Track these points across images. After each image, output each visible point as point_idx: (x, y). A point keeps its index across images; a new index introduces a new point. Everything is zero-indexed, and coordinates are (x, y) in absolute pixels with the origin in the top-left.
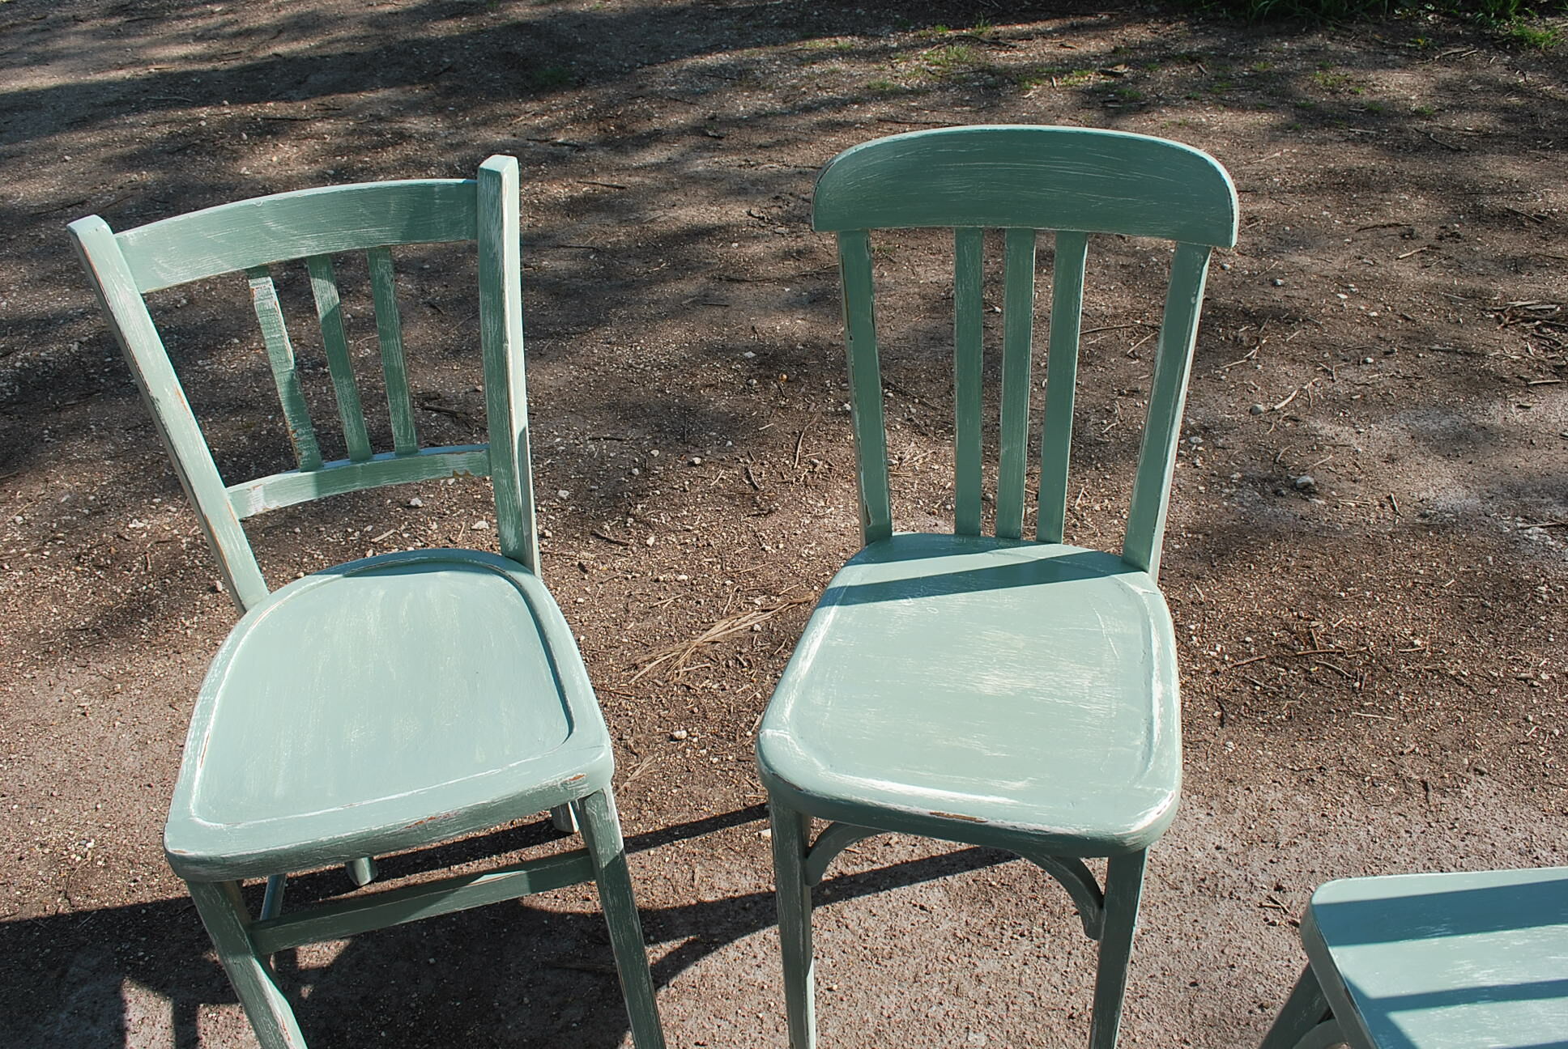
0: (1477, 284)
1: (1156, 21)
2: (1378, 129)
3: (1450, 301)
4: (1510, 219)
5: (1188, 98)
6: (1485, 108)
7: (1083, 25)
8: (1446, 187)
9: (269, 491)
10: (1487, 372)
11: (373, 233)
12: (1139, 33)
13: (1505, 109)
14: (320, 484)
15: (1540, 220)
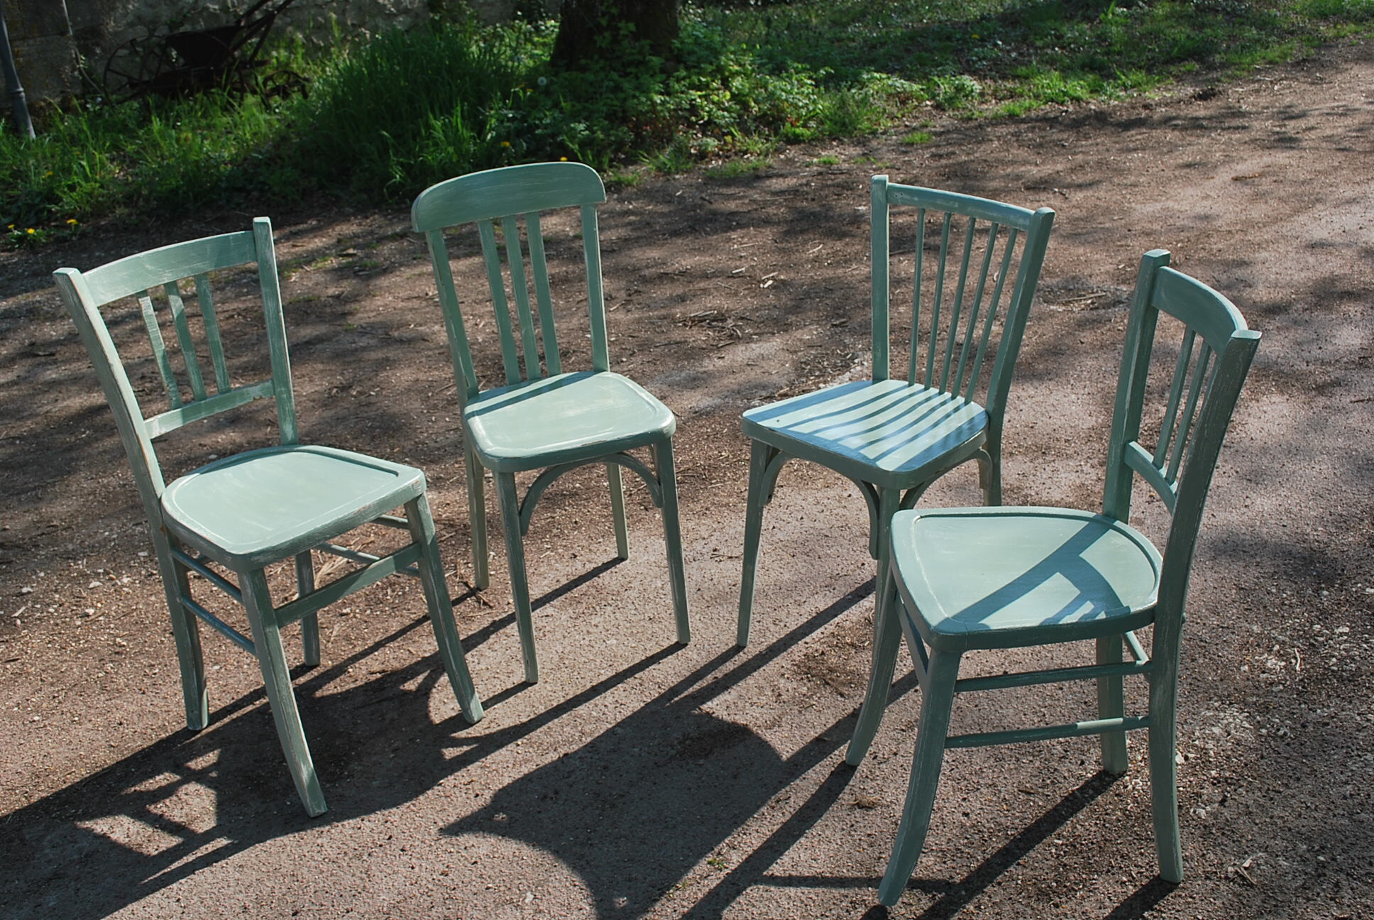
0: (663, 312)
1: (356, 218)
2: (556, 250)
3: (653, 323)
4: (664, 277)
5: (414, 259)
6: (617, 226)
7: (300, 231)
8: (617, 271)
9: (161, 422)
10: (693, 348)
11: (200, 265)
12: (349, 228)
13: (630, 224)
14: (185, 416)
15: (682, 274)
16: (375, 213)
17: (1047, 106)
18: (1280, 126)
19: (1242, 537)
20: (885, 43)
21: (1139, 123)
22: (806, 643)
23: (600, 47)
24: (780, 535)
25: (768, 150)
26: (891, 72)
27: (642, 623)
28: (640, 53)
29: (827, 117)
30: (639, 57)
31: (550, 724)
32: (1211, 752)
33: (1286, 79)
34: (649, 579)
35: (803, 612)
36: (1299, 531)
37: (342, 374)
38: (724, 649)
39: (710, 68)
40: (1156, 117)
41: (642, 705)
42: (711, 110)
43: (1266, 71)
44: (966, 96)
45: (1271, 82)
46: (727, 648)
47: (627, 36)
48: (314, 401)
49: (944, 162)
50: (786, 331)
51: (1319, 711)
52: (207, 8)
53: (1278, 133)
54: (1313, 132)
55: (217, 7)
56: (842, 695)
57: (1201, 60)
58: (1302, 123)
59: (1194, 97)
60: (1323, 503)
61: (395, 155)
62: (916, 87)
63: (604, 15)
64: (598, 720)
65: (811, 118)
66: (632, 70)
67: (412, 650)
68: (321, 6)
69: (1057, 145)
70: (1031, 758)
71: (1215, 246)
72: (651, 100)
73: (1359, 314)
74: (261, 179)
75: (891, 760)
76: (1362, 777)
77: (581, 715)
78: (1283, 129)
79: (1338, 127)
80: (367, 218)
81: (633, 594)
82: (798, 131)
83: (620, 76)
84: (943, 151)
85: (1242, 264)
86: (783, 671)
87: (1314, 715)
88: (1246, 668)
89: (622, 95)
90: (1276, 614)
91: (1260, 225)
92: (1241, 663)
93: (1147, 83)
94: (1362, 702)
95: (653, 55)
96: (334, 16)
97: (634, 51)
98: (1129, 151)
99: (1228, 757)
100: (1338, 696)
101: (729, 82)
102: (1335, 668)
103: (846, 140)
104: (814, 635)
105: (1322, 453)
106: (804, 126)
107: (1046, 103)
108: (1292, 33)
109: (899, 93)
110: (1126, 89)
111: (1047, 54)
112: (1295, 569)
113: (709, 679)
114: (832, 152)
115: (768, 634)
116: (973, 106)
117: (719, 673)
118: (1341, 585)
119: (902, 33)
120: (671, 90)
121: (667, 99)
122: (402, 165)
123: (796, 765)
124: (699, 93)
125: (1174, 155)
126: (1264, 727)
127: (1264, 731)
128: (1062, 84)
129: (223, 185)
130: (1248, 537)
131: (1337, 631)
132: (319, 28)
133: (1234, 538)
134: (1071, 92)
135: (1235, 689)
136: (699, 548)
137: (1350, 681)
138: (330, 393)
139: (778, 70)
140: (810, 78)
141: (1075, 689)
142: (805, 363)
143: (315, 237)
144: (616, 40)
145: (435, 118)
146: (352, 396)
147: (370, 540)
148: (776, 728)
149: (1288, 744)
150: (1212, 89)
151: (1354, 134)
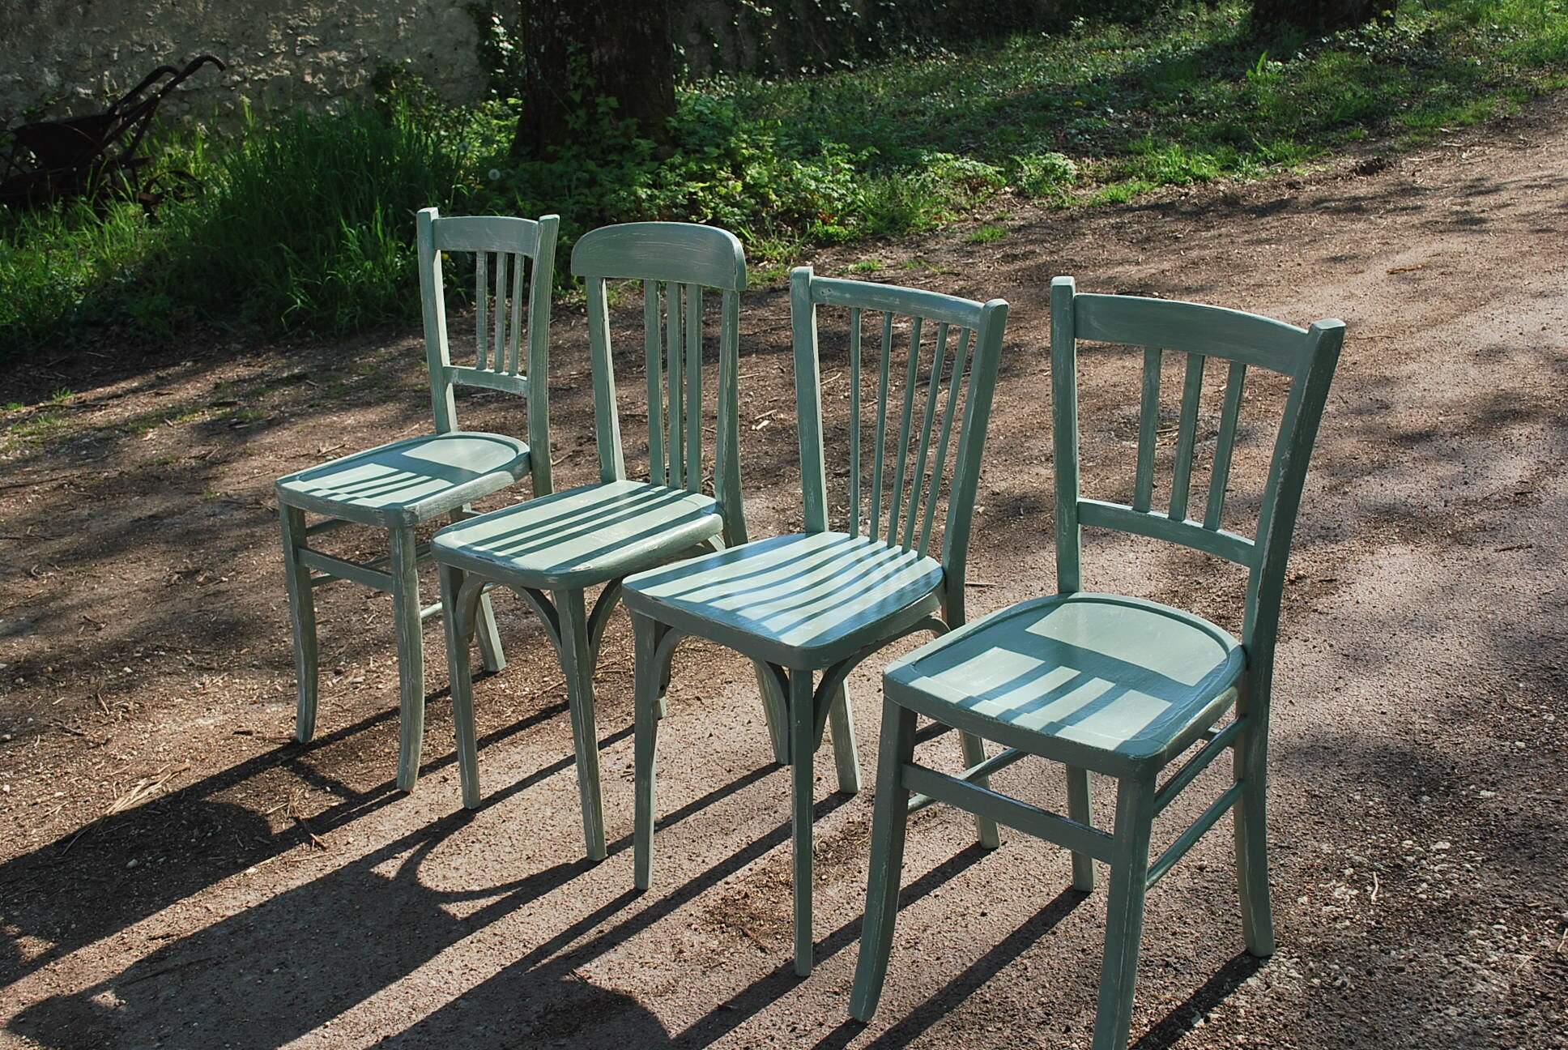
1: (244, 357)
5: (312, 407)
7: (169, 375)
16: (270, 350)
17: (1164, 189)
18: (1462, 205)
19: (1326, 729)
20: (963, 116)
21: (1279, 207)
22: (727, 883)
23: (573, 129)
24: (717, 745)
25: (791, 254)
26: (961, 151)
27: (517, 864)
28: (625, 135)
29: (871, 211)
30: (622, 140)
31: (373, 998)
32: (1242, 1011)
33: (1480, 144)
34: (536, 806)
35: (729, 842)
36: (1402, 719)
37: (190, 556)
38: (618, 893)
39: (715, 152)
40: (1301, 198)
41: (499, 969)
42: (718, 205)
43: (1454, 135)
44: (1057, 179)
45: (1459, 148)
46: (622, 892)
47: (608, 114)
48: (147, 591)
49: (1018, 265)
50: (776, 484)
51: (1393, 953)
52: (77, 94)
53: (1457, 212)
54: (1504, 210)
55: (89, 92)
56: (763, 950)
57: (1370, 125)
58: (1491, 200)
59: (1355, 170)
60: (1440, 681)
61: (296, 274)
62: (990, 170)
63: (576, 87)
64: (438, 990)
65: (850, 214)
66: (614, 157)
67: (211, 908)
68: (229, 88)
69: (1168, 238)
70: (1000, 1025)
71: (1349, 359)
72: (635, 194)
73: (1524, 438)
74: (124, 309)
75: (814, 1032)
76: (1438, 1038)
77: (417, 985)
78: (1466, 208)
79: (1538, 203)
80: (259, 356)
81: (512, 826)
82: (831, 230)
83: (599, 166)
84: (1018, 251)
85: (1385, 381)
86: (690, 920)
87: (1386, 959)
88: (1305, 899)
89: (597, 190)
90: (1355, 828)
91: (1413, 329)
92: (1300, 893)
93: (1296, 156)
94: (1453, 940)
95: (641, 138)
96: (247, 100)
97: (616, 133)
98: (1260, 242)
99: (1263, 1017)
100: (1422, 933)
101: (744, 170)
102: (1424, 896)
103: (893, 239)
104: (739, 873)
105: (1448, 618)
106: (841, 223)
107: (1161, 185)
108: (1494, 86)
109: (969, 177)
110: (1268, 163)
111: (1172, 122)
112: (1389, 769)
113: (592, 934)
114: (875, 256)
115: (679, 873)
116: (1066, 192)
117: (606, 926)
118: (1448, 787)
119: (987, 103)
120: (663, 182)
121: (656, 192)
122: (305, 286)
123: (688, 1042)
124: (701, 185)
125: (1316, 246)
126: (1317, 976)
127: (1316, 981)
128: (1183, 159)
129: (73, 318)
130: (1333, 729)
131: (1433, 848)
132: (227, 115)
133: (1313, 731)
134: (1194, 170)
135: (1286, 927)
136: (609, 765)
137: (1440, 912)
138: (169, 581)
139: (810, 153)
140: (850, 162)
141: (1072, 933)
142: (793, 524)
143: (188, 382)
144: (593, 119)
145: (349, 225)
146: (198, 583)
147: (184, 767)
148: (669, 995)
149: (1345, 998)
150: (1379, 160)
151: (1557, 211)
